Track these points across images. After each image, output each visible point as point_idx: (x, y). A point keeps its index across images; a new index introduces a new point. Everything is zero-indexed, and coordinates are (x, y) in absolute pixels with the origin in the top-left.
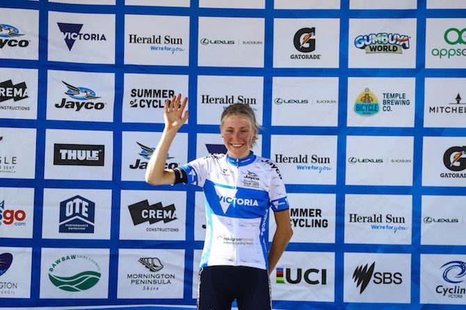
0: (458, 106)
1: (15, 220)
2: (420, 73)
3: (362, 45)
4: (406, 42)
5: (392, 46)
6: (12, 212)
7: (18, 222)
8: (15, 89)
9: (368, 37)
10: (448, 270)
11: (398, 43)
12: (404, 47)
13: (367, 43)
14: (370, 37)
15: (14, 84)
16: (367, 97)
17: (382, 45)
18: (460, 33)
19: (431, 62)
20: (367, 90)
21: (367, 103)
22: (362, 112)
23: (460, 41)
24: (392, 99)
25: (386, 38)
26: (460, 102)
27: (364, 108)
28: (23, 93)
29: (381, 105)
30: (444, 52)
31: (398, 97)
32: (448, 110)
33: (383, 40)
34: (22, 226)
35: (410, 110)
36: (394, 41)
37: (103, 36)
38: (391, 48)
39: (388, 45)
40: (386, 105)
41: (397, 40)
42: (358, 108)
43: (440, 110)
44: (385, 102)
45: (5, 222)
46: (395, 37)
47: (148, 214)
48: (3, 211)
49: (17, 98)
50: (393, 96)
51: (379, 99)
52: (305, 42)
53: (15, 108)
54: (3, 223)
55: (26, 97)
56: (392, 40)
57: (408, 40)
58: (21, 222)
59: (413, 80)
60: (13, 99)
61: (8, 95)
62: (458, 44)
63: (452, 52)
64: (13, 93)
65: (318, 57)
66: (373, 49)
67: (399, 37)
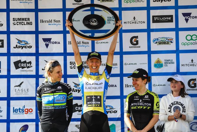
0: (192, 64)
1: (29, 112)
2: (177, 52)
3: (156, 42)
4: (172, 41)
5: (167, 42)
6: (28, 109)
7: (30, 113)
8: (28, 64)
9: (158, 39)
10: (192, 126)
11: (169, 41)
12: (171, 42)
13: (157, 41)
14: (159, 39)
15: (27, 62)
16: (158, 61)
17: (163, 42)
18: (192, 36)
19: (181, 48)
20: (158, 59)
21: (158, 64)
22: (157, 67)
23: (192, 39)
24: (168, 62)
25: (164, 39)
26: (193, 62)
27: (158, 65)
28: (30, 65)
29: (164, 64)
30: (186, 44)
31: (170, 61)
32: (188, 65)
33: (163, 40)
34: (31, 114)
35: (175, 65)
36: (168, 40)
37: (59, 42)
38: (167, 43)
39: (165, 42)
40: (166, 64)
41: (169, 40)
42: (155, 66)
43: (185, 65)
44: (165, 63)
45: (25, 113)
46: (168, 39)
47: (78, 108)
48: (24, 109)
49: (28, 67)
50: (168, 61)
51: (163, 62)
52: (134, 42)
53: (28, 71)
54: (24, 113)
55: (32, 66)
56: (167, 40)
57: (172, 39)
58: (31, 113)
59: (175, 54)
60: (27, 68)
61: (25, 66)
62: (191, 40)
63: (189, 44)
64: (27, 66)
65: (140, 47)
66: (160, 43)
67: (169, 39)
